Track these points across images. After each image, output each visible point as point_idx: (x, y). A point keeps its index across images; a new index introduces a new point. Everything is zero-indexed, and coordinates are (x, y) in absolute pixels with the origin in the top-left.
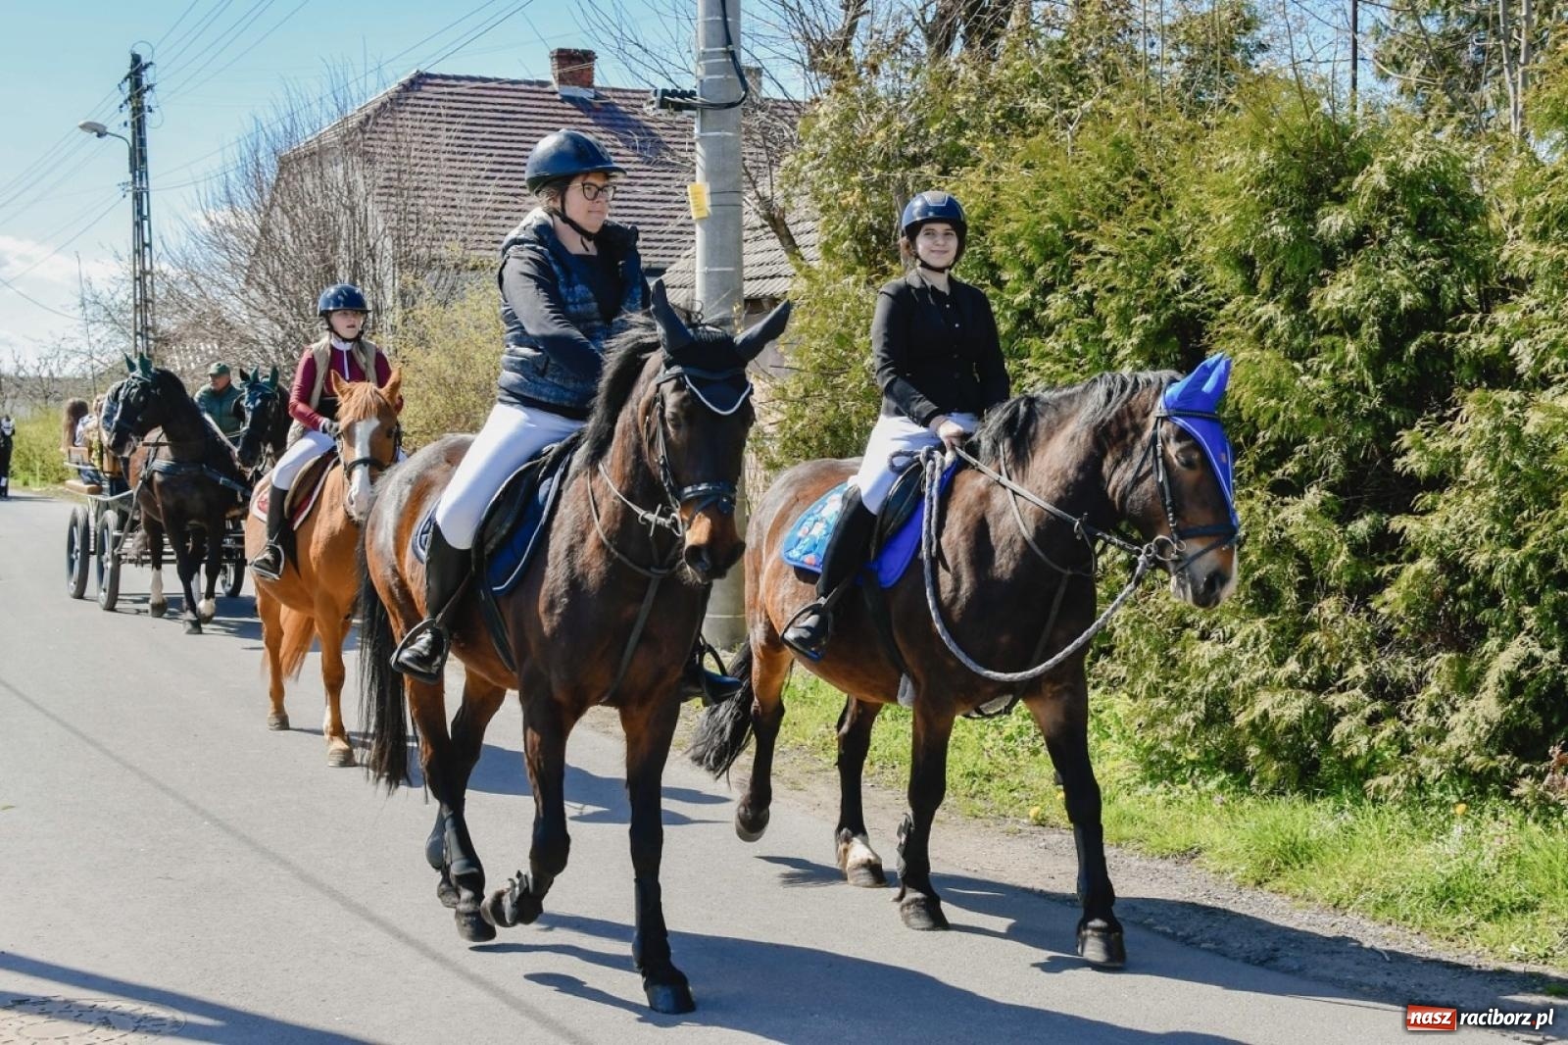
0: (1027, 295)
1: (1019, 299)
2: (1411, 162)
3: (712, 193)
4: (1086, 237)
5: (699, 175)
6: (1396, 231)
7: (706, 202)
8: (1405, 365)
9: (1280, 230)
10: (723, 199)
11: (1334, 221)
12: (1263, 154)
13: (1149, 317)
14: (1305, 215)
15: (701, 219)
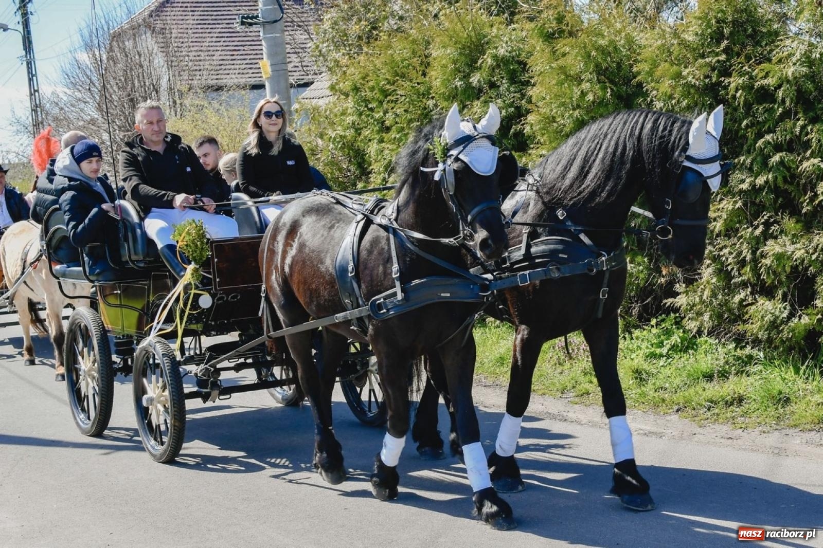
0: (381, 114)
1: (377, 116)
2: (502, 52)
3: (271, 65)
4: (393, 88)
5: (265, 56)
6: (504, 81)
7: (269, 69)
8: (510, 139)
9: (459, 84)
10: (277, 68)
11: (475, 79)
12: (448, 51)
13: (418, 124)
14: (466, 77)
15: (268, 78)
